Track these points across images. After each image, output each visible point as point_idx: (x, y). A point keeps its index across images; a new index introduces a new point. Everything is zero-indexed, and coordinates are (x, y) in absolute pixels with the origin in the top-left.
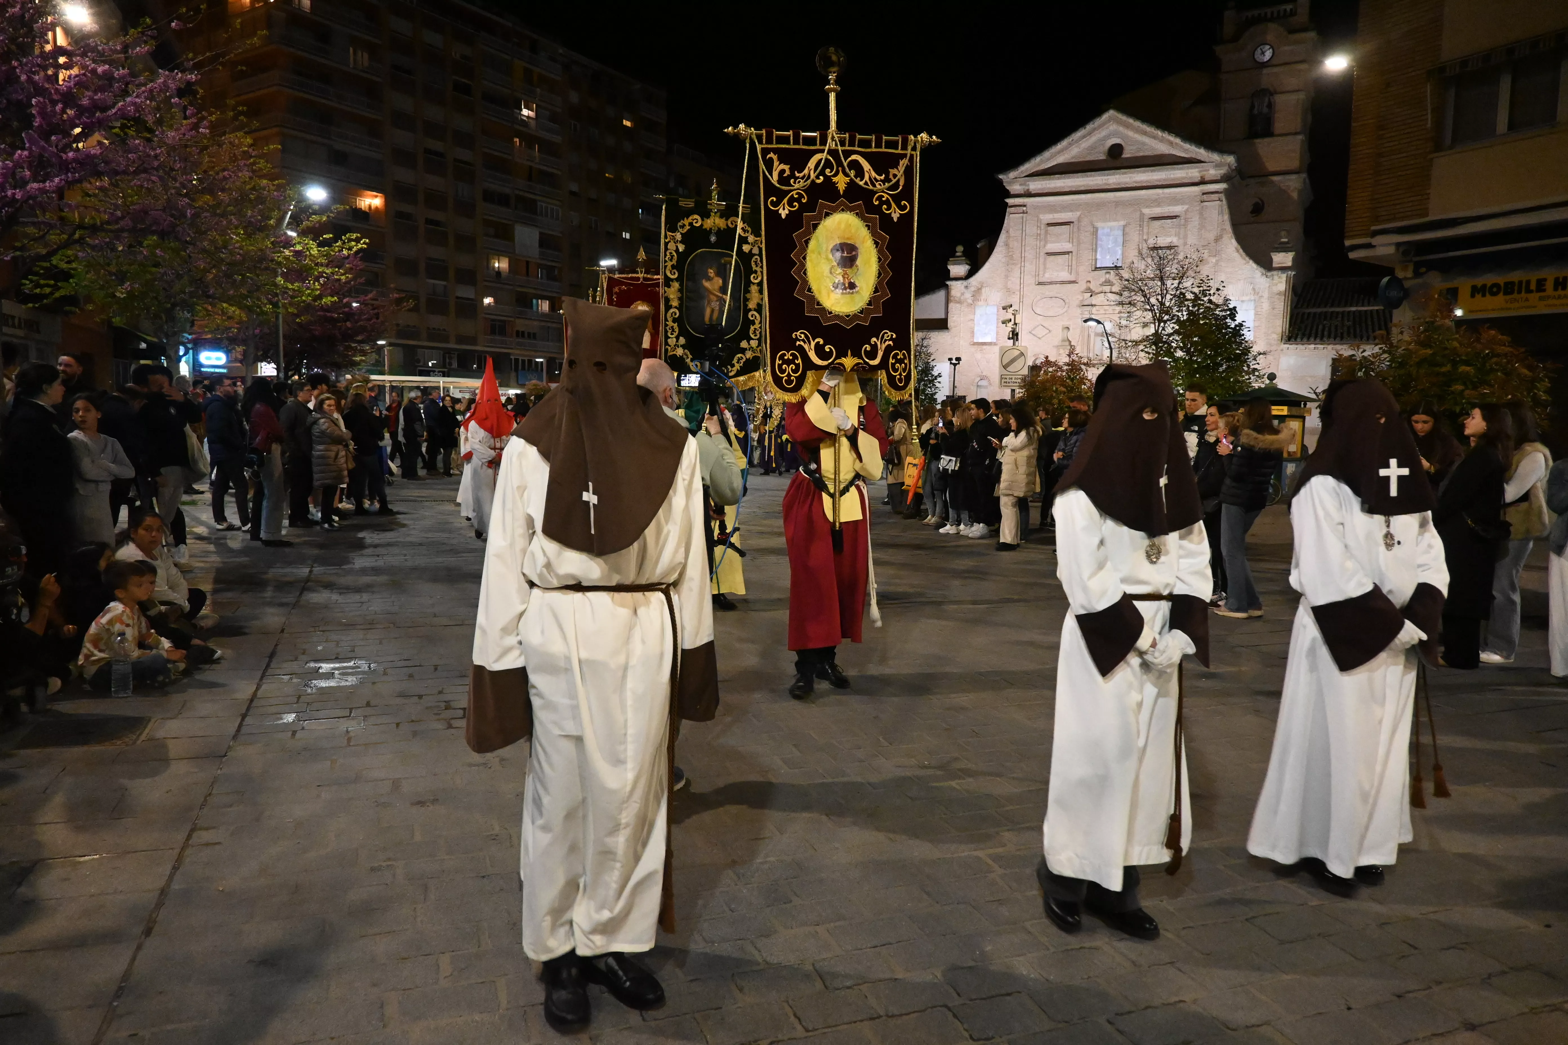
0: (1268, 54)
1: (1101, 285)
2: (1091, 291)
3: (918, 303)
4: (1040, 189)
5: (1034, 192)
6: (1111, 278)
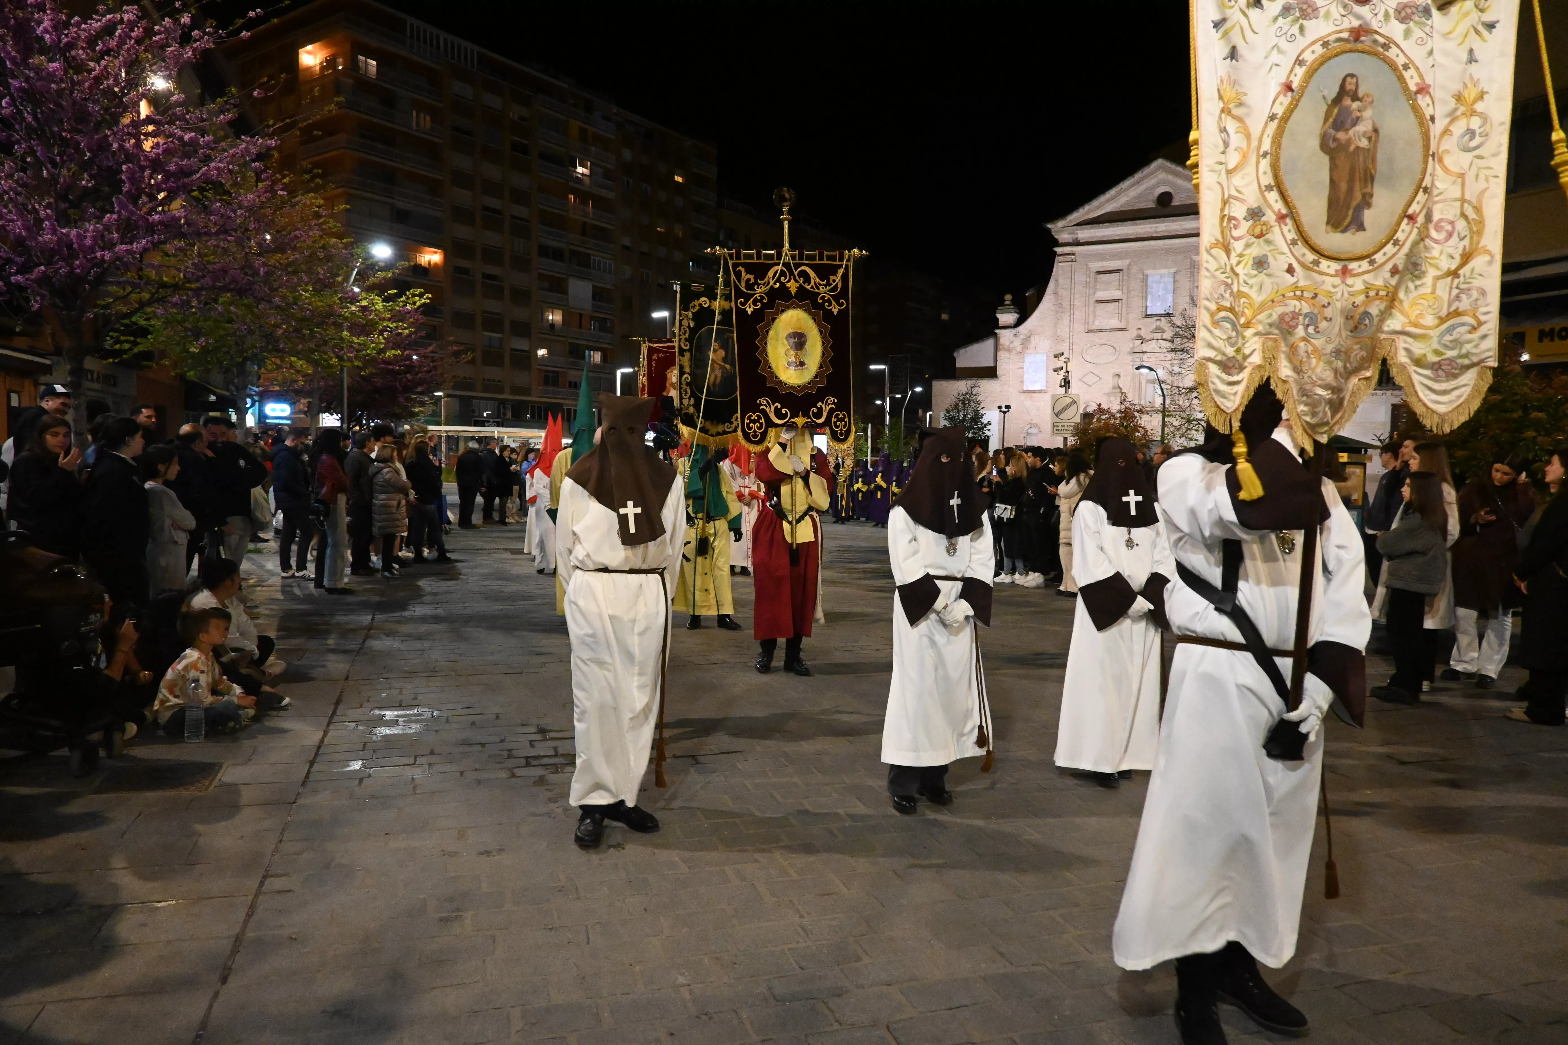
1: (1152, 332)
2: (1142, 338)
3: (966, 352)
4: (1089, 237)
5: (1083, 241)
6: (1162, 325)
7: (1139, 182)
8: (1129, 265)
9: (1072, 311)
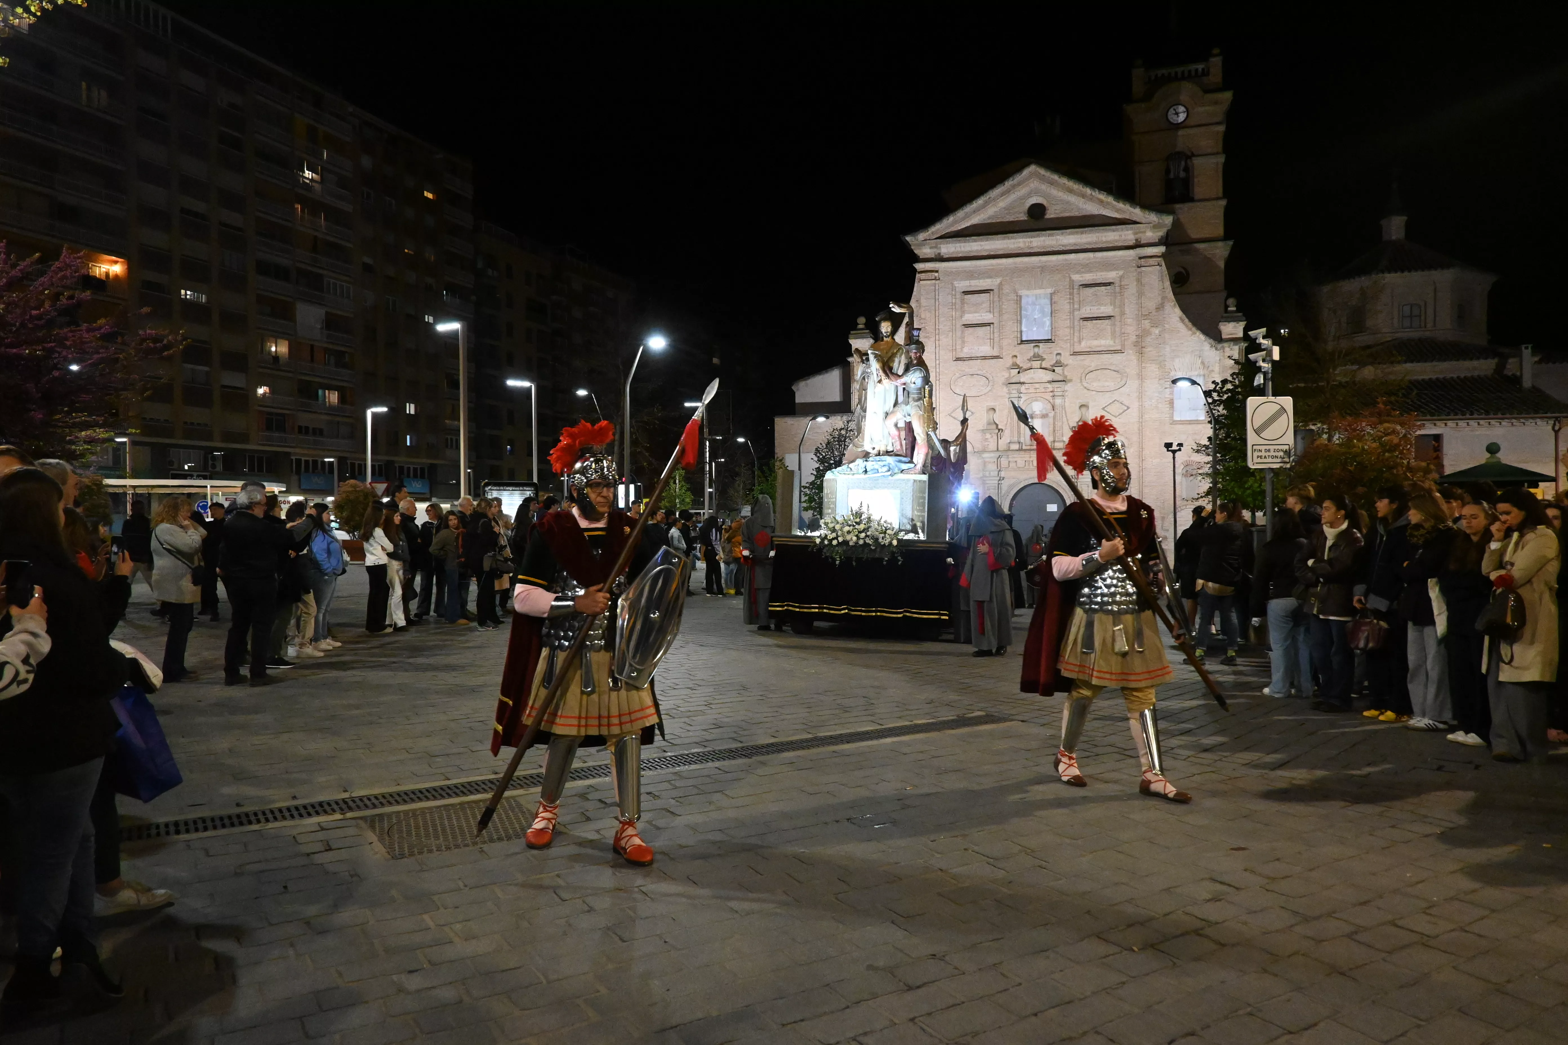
0: (1182, 115)
1: (1030, 360)
2: (1019, 367)
3: (807, 385)
4: (953, 253)
5: (947, 256)
6: (1041, 352)
7: (1009, 191)
8: (1001, 284)
9: (937, 336)
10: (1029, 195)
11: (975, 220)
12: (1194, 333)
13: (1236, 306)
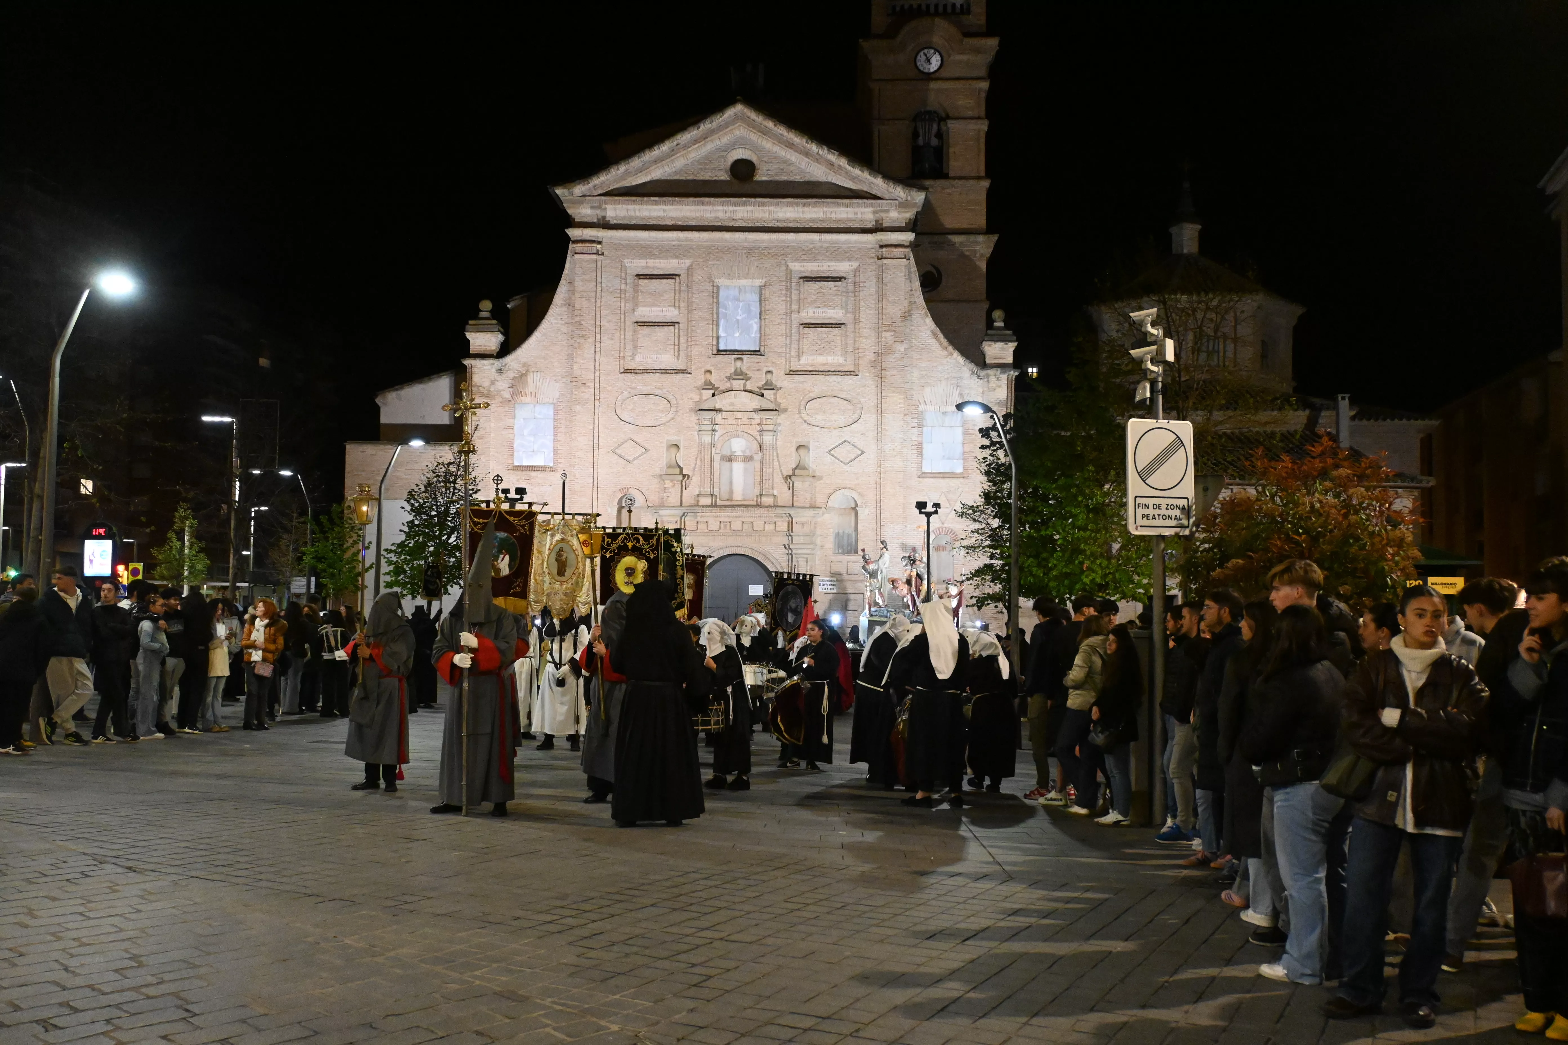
0: (935, 62)
1: (729, 378)
2: (713, 387)
3: (399, 398)
4: (624, 217)
5: (615, 222)
6: (744, 369)
7: (704, 138)
8: (689, 269)
9: (598, 337)
10: (733, 146)
11: (657, 173)
12: (951, 354)
13: (1004, 321)
